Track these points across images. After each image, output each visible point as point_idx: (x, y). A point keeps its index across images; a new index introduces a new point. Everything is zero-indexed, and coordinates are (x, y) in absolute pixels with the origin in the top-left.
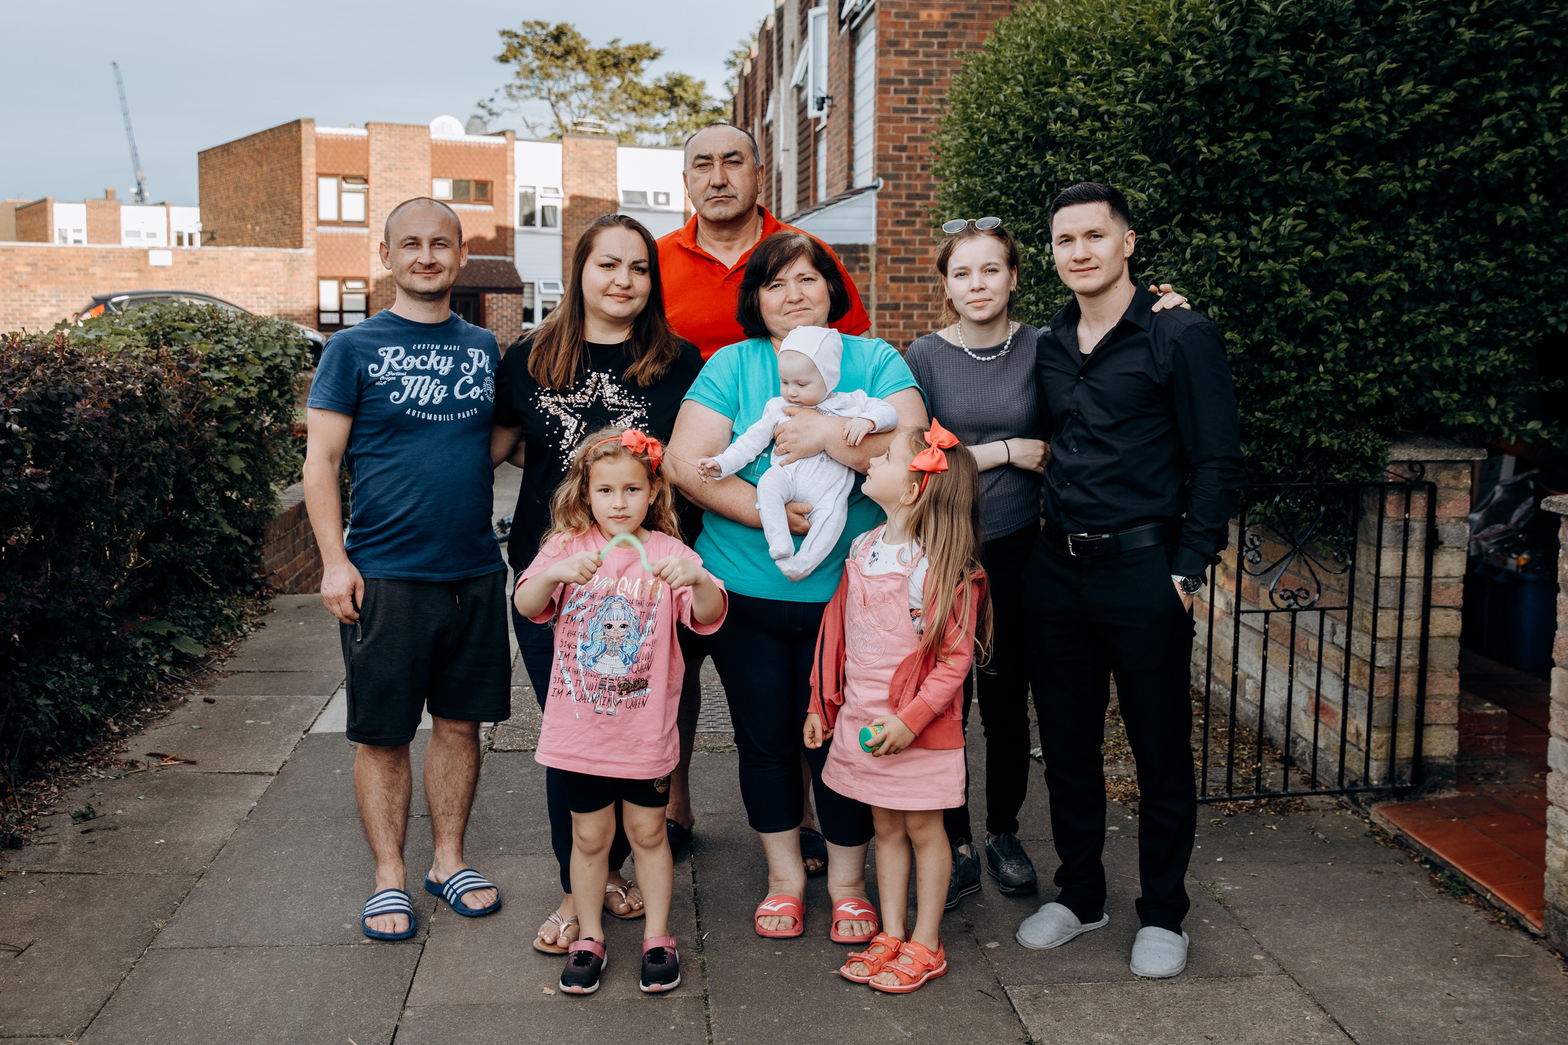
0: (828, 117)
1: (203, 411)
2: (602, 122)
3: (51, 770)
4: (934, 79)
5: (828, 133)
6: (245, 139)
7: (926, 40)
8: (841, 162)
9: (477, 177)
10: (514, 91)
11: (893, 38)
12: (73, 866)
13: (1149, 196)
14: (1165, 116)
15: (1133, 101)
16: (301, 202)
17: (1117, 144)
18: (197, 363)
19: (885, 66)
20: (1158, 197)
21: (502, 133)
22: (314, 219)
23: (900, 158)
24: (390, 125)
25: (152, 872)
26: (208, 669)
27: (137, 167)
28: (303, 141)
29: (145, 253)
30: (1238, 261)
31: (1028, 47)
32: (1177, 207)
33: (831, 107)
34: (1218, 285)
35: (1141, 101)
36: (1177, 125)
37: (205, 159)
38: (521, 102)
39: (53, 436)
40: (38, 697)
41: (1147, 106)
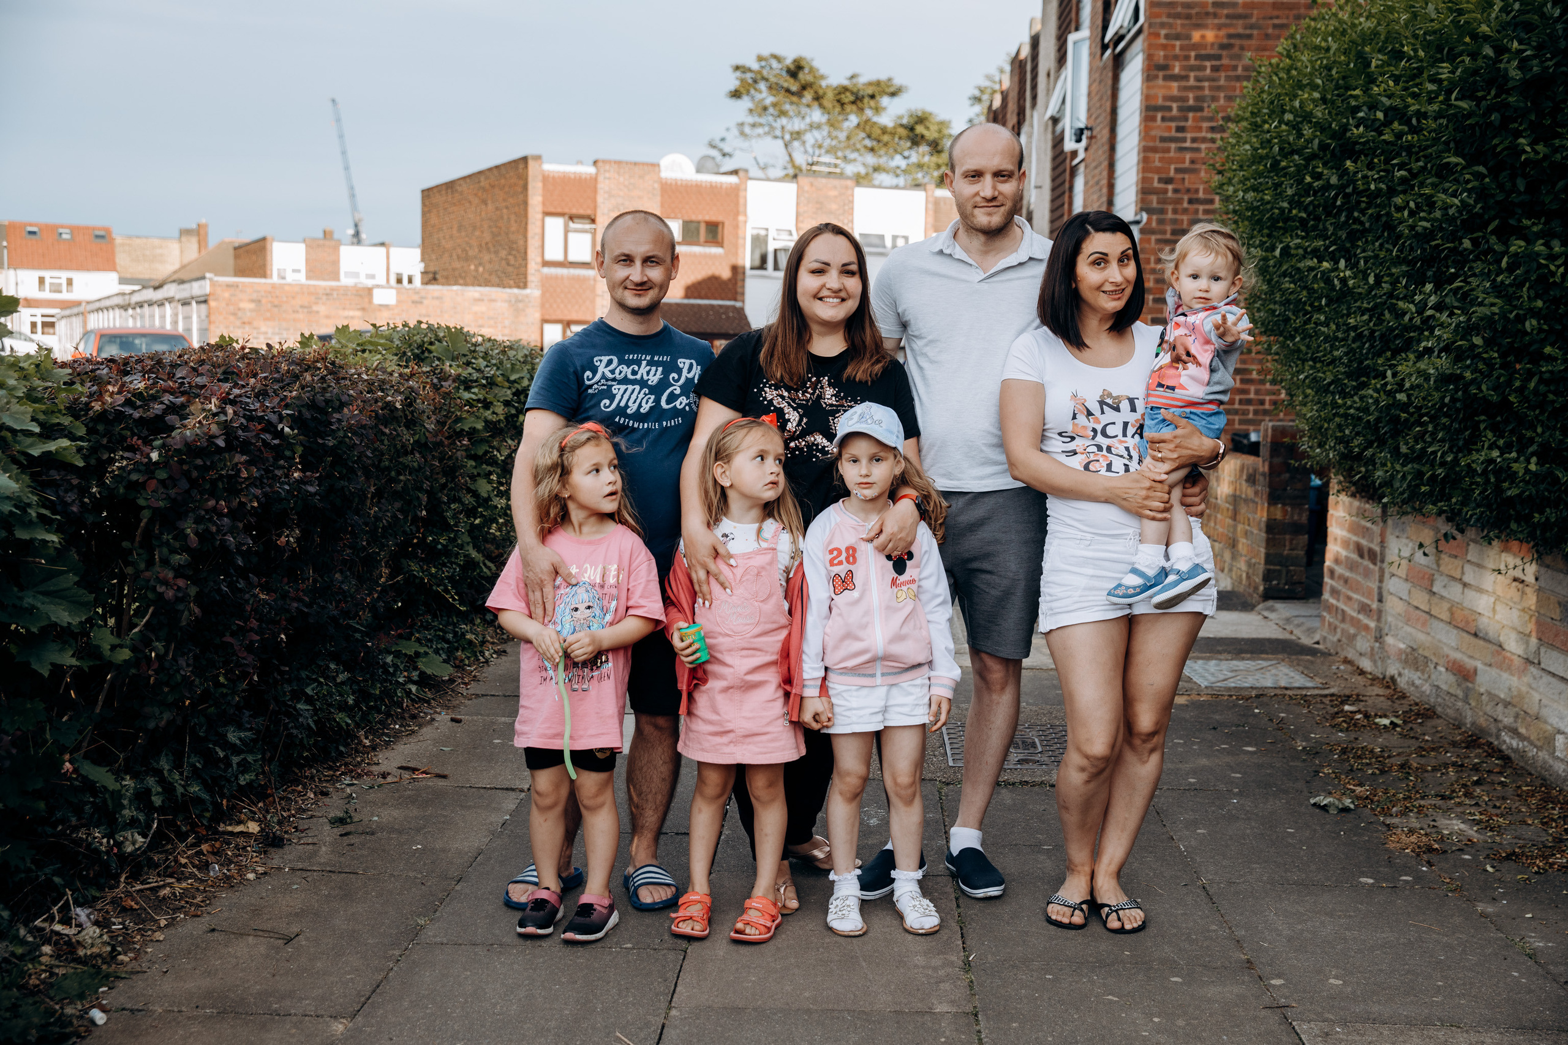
0: (1086, 149)
1: (455, 430)
2: (838, 162)
3: (306, 777)
4: (1205, 105)
5: (1086, 167)
6: (470, 176)
7: (1198, 63)
8: (1100, 197)
9: (707, 218)
10: (747, 130)
11: (1162, 62)
12: (334, 865)
13: (1462, 201)
14: (1484, 115)
15: (1448, 99)
16: (526, 241)
17: (1427, 148)
18: (450, 382)
19: (1152, 92)
20: (1471, 202)
21: (735, 172)
22: (539, 260)
23: (1166, 191)
24: (619, 163)
25: (411, 874)
26: (453, 690)
27: (354, 208)
28: (530, 179)
29: (369, 291)
30: (1562, 270)
31: (1328, 49)
32: (1493, 213)
33: (1091, 138)
34: (1538, 296)
35: (1456, 99)
36: (1497, 123)
37: (428, 196)
38: (754, 141)
39: (320, 441)
40: (298, 702)
41: (1463, 104)
